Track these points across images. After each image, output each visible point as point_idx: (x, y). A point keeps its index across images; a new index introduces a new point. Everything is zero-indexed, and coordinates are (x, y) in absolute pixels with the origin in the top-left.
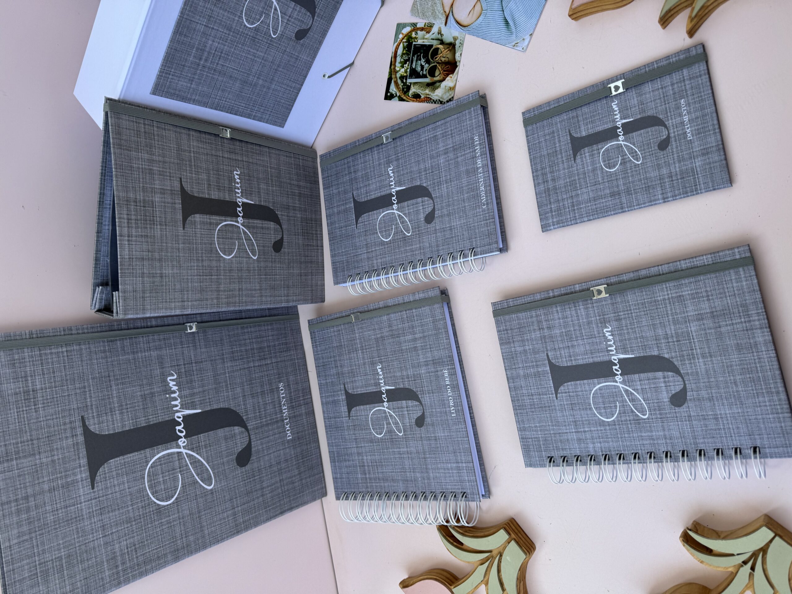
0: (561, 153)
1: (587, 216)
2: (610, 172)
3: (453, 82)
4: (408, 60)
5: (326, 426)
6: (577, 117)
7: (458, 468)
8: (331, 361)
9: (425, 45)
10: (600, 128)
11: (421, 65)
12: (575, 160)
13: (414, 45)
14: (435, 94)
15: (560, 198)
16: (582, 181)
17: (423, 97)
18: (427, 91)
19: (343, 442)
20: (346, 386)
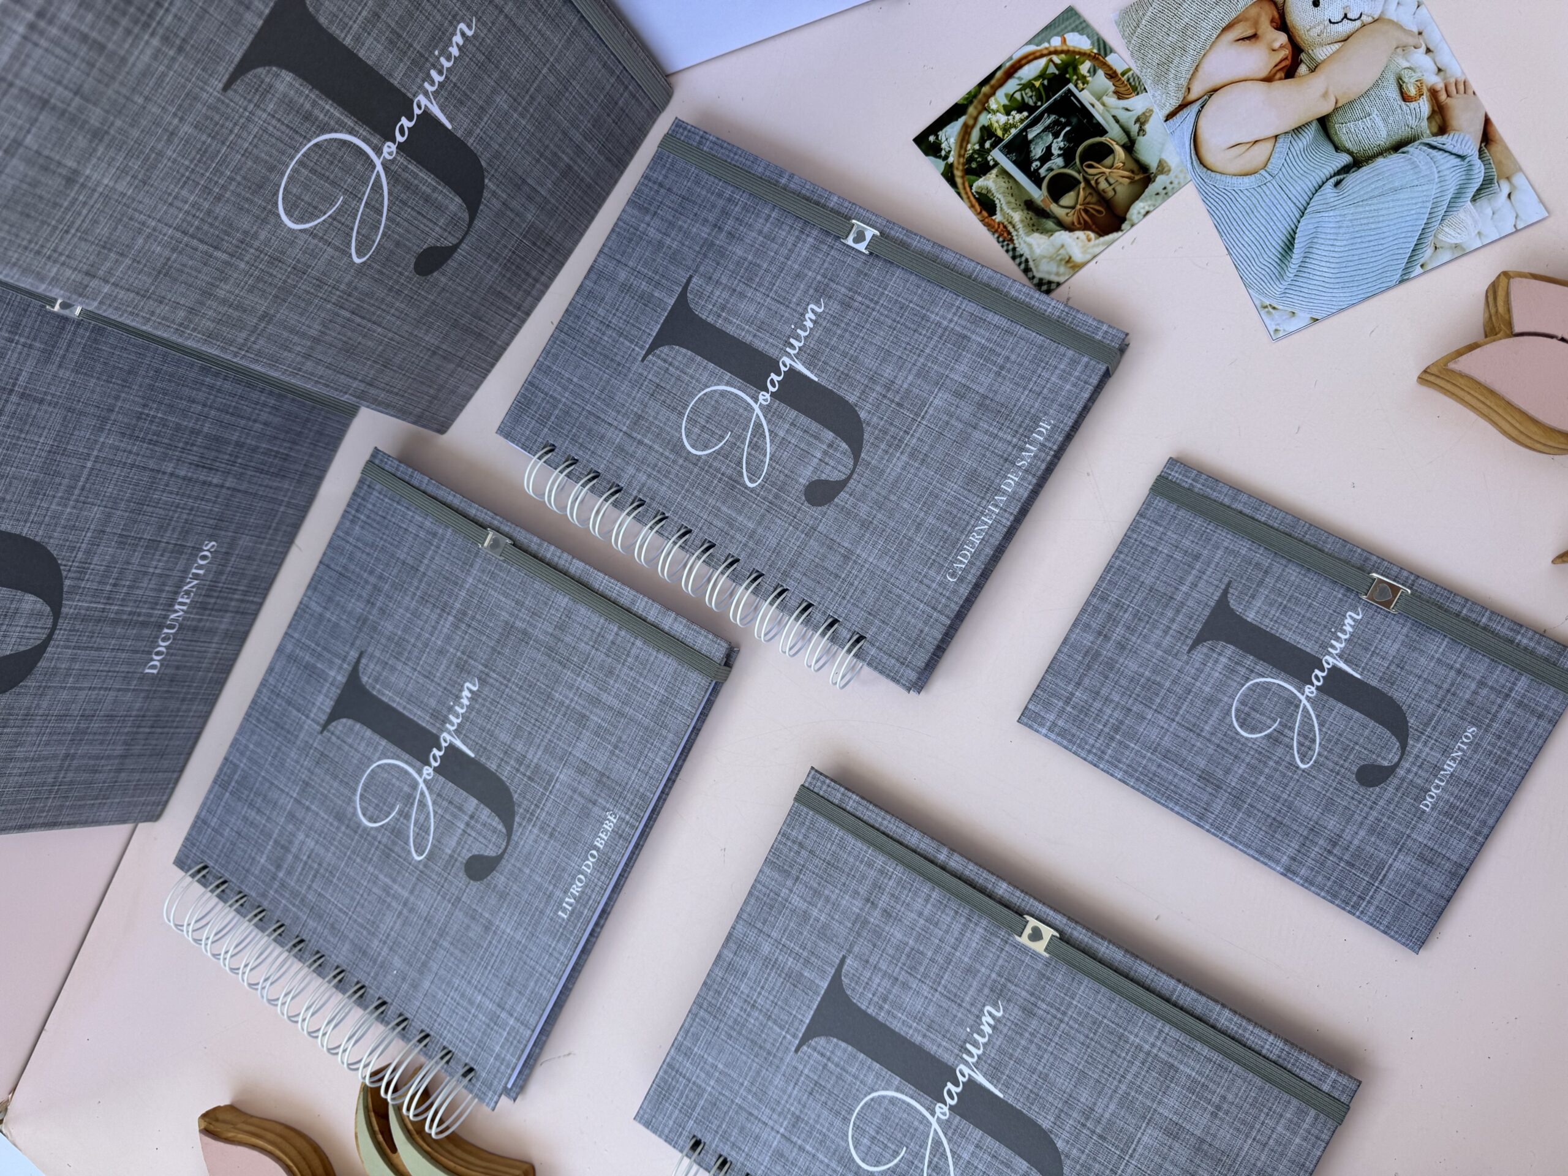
0: (1178, 611)
1: (1126, 772)
2: (1237, 733)
3: (1084, 252)
4: (1031, 110)
5: (254, 702)
6: (1266, 572)
7: (494, 1019)
8: (366, 582)
9: (1090, 116)
10: (1289, 636)
11: (1049, 148)
12: (1192, 647)
13: (1069, 90)
14: (1029, 239)
15: (1104, 691)
16: (1173, 699)
17: (998, 217)
18: (1017, 216)
19: (272, 764)
20: (364, 661)
